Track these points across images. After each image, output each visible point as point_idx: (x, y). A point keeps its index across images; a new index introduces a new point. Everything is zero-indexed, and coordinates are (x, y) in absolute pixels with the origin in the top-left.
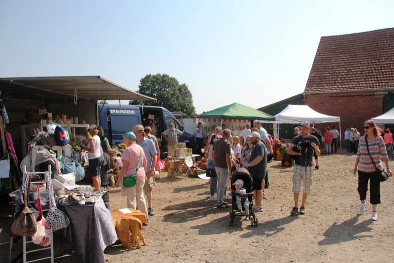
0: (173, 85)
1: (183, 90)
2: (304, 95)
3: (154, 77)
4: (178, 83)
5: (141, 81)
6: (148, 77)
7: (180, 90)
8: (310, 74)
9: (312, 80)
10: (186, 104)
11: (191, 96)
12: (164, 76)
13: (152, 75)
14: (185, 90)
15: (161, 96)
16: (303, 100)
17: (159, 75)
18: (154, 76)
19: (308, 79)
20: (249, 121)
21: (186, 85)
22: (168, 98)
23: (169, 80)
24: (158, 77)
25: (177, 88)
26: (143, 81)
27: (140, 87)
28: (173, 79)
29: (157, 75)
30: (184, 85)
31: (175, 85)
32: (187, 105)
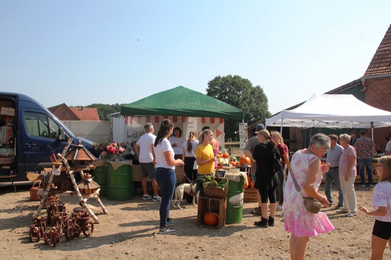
0: (244, 88)
1: (256, 93)
2: (363, 81)
3: (224, 79)
4: (251, 85)
5: (208, 84)
6: (217, 79)
7: (253, 93)
8: (379, 48)
9: (380, 57)
10: (260, 109)
11: (266, 101)
12: (235, 77)
13: (222, 77)
14: (259, 93)
15: (230, 100)
16: (362, 90)
17: (230, 76)
18: (224, 77)
19: (375, 56)
20: (221, 122)
21: (261, 88)
22: (238, 103)
23: (241, 82)
24: (228, 79)
25: (249, 91)
26: (212, 84)
27: (208, 90)
28: (246, 82)
29: (227, 77)
30: (258, 88)
31: (247, 87)
32: (260, 111)
